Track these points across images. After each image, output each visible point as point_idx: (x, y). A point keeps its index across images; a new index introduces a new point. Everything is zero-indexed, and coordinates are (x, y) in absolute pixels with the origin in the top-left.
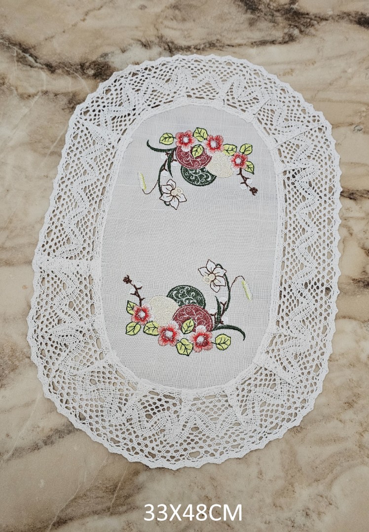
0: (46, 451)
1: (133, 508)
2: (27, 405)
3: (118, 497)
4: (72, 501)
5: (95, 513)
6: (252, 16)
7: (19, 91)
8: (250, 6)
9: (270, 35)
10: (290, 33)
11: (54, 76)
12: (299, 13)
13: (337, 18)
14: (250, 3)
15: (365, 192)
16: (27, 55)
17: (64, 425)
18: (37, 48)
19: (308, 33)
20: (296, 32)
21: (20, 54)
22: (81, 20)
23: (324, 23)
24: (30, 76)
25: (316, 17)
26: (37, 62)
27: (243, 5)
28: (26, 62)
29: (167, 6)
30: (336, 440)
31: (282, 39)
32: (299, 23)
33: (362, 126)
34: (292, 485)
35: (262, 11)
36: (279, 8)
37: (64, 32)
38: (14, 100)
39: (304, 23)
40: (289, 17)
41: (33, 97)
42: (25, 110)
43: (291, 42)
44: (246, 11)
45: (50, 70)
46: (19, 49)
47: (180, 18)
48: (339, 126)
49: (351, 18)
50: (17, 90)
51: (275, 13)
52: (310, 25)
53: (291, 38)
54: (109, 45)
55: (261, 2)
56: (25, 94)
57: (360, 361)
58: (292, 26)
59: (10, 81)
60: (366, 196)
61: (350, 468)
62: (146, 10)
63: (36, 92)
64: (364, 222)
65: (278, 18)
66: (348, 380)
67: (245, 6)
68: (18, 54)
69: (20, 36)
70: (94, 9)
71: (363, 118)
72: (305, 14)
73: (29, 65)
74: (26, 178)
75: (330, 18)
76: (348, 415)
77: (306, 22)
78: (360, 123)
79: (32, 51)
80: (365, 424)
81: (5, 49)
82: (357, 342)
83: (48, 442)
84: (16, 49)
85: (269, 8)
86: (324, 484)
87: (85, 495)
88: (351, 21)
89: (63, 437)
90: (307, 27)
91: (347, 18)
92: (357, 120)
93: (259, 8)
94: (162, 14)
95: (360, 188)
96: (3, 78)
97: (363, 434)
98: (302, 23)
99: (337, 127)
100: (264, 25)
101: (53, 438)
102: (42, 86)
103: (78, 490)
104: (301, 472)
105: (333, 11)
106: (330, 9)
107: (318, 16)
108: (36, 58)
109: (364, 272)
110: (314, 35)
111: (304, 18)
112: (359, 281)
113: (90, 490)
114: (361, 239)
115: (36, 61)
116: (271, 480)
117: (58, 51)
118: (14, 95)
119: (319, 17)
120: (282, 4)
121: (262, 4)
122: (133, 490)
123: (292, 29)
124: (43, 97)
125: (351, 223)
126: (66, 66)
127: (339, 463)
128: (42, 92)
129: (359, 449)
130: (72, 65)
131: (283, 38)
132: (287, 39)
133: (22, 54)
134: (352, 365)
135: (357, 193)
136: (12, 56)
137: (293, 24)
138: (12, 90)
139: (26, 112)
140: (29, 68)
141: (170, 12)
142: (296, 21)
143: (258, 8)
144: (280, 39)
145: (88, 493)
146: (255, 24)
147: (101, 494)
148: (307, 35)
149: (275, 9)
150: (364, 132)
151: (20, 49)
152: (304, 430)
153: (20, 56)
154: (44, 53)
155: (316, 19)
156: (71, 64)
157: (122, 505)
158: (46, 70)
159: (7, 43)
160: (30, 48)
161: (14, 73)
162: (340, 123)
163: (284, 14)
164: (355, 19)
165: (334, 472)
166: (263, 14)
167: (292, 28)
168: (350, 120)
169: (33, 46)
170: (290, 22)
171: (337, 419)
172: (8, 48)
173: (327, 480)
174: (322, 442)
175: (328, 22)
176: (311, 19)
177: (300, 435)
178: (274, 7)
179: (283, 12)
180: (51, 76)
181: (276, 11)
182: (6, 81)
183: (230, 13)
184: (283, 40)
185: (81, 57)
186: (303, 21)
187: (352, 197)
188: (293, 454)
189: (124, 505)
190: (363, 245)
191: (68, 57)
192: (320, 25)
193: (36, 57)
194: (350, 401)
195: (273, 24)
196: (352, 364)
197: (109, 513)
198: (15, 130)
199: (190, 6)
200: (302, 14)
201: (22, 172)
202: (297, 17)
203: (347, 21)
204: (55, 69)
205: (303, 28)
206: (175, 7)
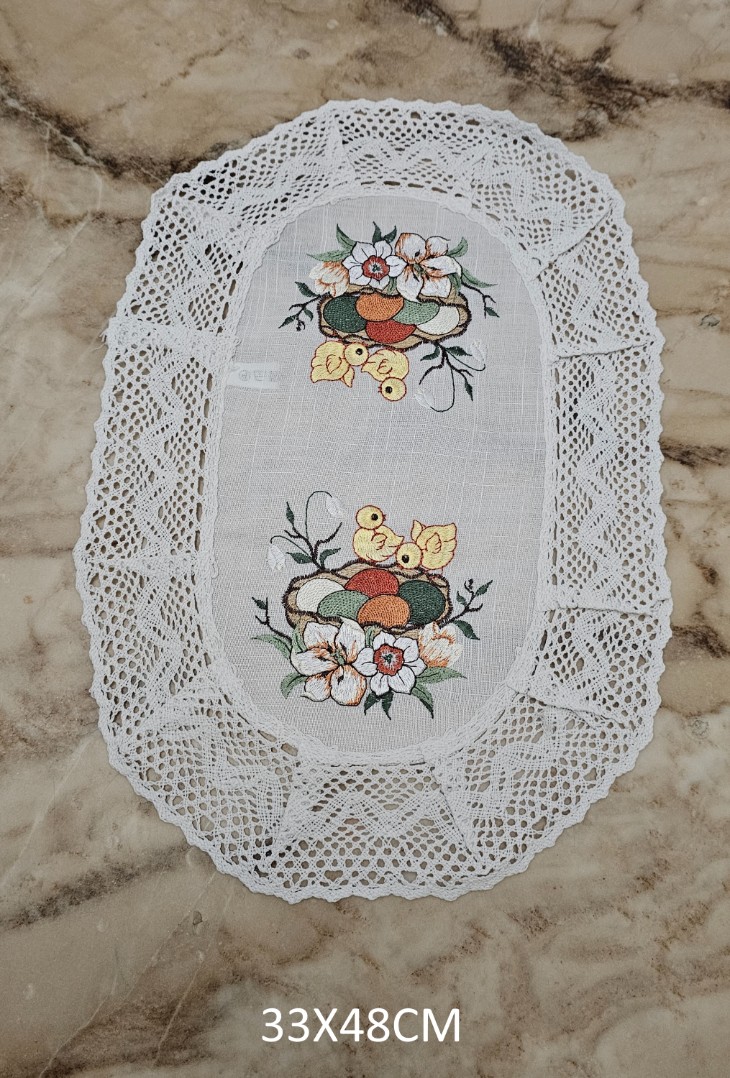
0: (44, 928)
1: (201, 1055)
2: (16, 833)
3: (175, 1031)
4: (85, 1031)
5: (128, 1058)
6: (516, 82)
7: (49, 209)
8: (515, 60)
9: (549, 121)
10: (589, 119)
11: (119, 184)
12: (612, 79)
13: (686, 93)
14: (515, 56)
15: (712, 452)
16: (70, 140)
17: (81, 880)
18: (90, 125)
19: (626, 121)
20: (602, 117)
21: (56, 136)
22: (181, 74)
23: (659, 101)
24: (73, 183)
25: (644, 89)
26: (88, 155)
27: (500, 57)
28: (68, 153)
29: (351, 52)
30: (614, 951)
31: (572, 130)
32: (609, 98)
33: (718, 317)
34: (518, 1035)
35: (537, 73)
36: (572, 67)
37: (144, 97)
38: (38, 228)
39: (620, 99)
40: (590, 86)
41: (76, 223)
42: (58, 249)
43: (589, 138)
44: (506, 70)
45: (111, 172)
46: (55, 126)
47: (373, 79)
48: (671, 315)
49: (715, 94)
50: (45, 207)
51: (562, 77)
52: (630, 104)
53: (590, 130)
54: (231, 126)
55: (535, 54)
56: (60, 216)
57: (675, 796)
58: (594, 106)
59: (34, 189)
60: (713, 459)
61: (636, 1010)
62: (308, 59)
63: (81, 215)
64: (706, 513)
65: (566, 88)
66: (648, 833)
67: (504, 59)
68: (53, 137)
69: (59, 102)
70: (207, 53)
71: (721, 300)
72: (622, 83)
73: (73, 160)
74: (48, 383)
75: (673, 93)
76: (642, 903)
77: (623, 99)
78: (715, 309)
79: (80, 131)
80: (674, 924)
81: (29, 126)
82: (672, 755)
83: (50, 910)
84: (49, 125)
85: (552, 66)
86: (582, 1039)
87: (111, 1021)
88: (714, 101)
89: (78, 903)
90: (624, 109)
91: (707, 93)
92: (709, 303)
93: (532, 65)
94: (339, 69)
95: (704, 443)
96: (20, 184)
97: (668, 943)
98: (614, 99)
99: (667, 316)
100: (538, 99)
101: (60, 902)
102: (95, 202)
103: (97, 1011)
104: (537, 1010)
105: (679, 77)
106: (674, 75)
107: (648, 86)
108: (86, 147)
109: (698, 613)
110: (637, 127)
111: (620, 89)
112: (686, 633)
113: (120, 1013)
114: (699, 545)
115: (85, 152)
116: (476, 1022)
117: (130, 135)
118: (38, 217)
119: (651, 90)
120: (580, 58)
121: (537, 57)
122: (205, 1020)
123: (593, 112)
124: (94, 225)
125: (680, 513)
126: (143, 165)
127: (615, 999)
128: (94, 215)
129: (656, 974)
130: (154, 164)
131: (575, 130)
132: (582, 130)
133: (61, 137)
134: (657, 802)
135: (697, 453)
136: (41, 139)
137: (595, 100)
138: (35, 208)
139: (59, 253)
140: (71, 165)
141: (355, 67)
142: (603, 95)
143: (529, 66)
144: (569, 131)
145: (118, 1019)
146: (522, 96)
147: (142, 1021)
148: (624, 124)
149: (563, 68)
150: (722, 329)
151: (58, 128)
152: (552, 927)
153: (55, 141)
154: (103, 137)
155: (644, 92)
156: (154, 161)
157: (180, 1048)
158: (103, 172)
159: (33, 114)
160: (77, 126)
161: (42, 173)
162: (675, 309)
163: (581, 81)
164: (722, 97)
165: (605, 1016)
166: (538, 78)
167: (595, 109)
168: (695, 302)
169: (83, 122)
170: (591, 96)
171: (619, 909)
172: (35, 123)
173: (588, 1031)
174: (584, 953)
175: (669, 100)
176: (634, 93)
177: (542, 937)
178: (561, 64)
179: (579, 77)
180: (113, 183)
181: (565, 73)
182: (26, 188)
183: (473, 74)
184: (573, 134)
185: (175, 148)
186: (616, 95)
187: (686, 460)
188: (526, 974)
189: (185, 1048)
190: (701, 560)
191: (149, 148)
192: (650, 107)
193: (87, 145)
194: (648, 875)
195: (556, 99)
196: (658, 800)
197: (154, 1061)
198: (34, 288)
199: (396, 56)
200: (618, 82)
201: (41, 370)
202: (607, 86)
203: (706, 99)
204: (123, 171)
205: (616, 111)
206: (365, 56)
